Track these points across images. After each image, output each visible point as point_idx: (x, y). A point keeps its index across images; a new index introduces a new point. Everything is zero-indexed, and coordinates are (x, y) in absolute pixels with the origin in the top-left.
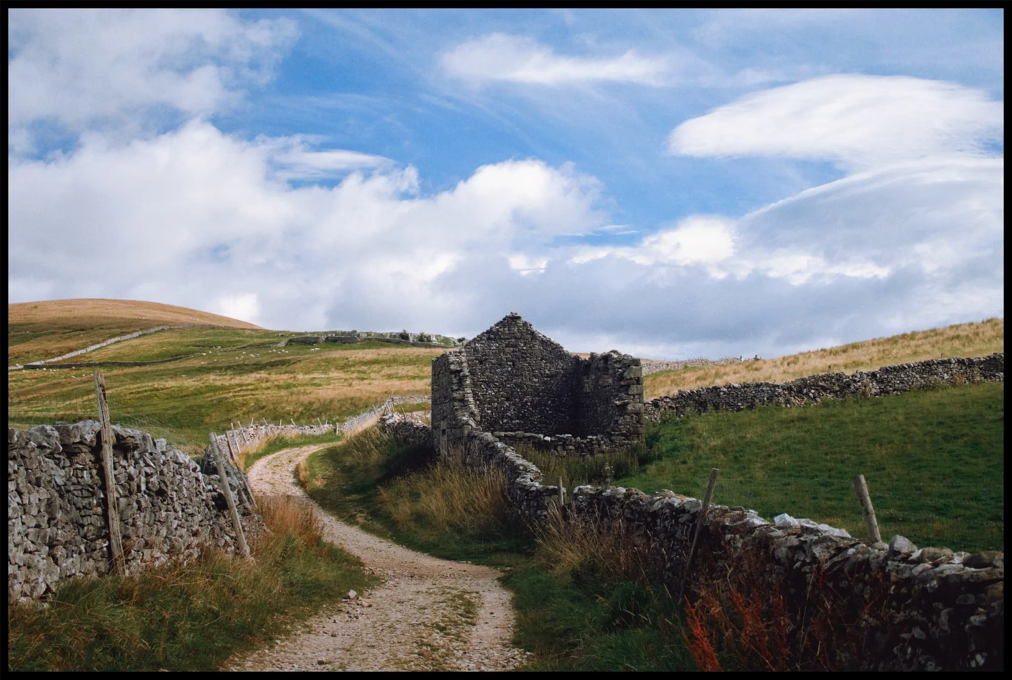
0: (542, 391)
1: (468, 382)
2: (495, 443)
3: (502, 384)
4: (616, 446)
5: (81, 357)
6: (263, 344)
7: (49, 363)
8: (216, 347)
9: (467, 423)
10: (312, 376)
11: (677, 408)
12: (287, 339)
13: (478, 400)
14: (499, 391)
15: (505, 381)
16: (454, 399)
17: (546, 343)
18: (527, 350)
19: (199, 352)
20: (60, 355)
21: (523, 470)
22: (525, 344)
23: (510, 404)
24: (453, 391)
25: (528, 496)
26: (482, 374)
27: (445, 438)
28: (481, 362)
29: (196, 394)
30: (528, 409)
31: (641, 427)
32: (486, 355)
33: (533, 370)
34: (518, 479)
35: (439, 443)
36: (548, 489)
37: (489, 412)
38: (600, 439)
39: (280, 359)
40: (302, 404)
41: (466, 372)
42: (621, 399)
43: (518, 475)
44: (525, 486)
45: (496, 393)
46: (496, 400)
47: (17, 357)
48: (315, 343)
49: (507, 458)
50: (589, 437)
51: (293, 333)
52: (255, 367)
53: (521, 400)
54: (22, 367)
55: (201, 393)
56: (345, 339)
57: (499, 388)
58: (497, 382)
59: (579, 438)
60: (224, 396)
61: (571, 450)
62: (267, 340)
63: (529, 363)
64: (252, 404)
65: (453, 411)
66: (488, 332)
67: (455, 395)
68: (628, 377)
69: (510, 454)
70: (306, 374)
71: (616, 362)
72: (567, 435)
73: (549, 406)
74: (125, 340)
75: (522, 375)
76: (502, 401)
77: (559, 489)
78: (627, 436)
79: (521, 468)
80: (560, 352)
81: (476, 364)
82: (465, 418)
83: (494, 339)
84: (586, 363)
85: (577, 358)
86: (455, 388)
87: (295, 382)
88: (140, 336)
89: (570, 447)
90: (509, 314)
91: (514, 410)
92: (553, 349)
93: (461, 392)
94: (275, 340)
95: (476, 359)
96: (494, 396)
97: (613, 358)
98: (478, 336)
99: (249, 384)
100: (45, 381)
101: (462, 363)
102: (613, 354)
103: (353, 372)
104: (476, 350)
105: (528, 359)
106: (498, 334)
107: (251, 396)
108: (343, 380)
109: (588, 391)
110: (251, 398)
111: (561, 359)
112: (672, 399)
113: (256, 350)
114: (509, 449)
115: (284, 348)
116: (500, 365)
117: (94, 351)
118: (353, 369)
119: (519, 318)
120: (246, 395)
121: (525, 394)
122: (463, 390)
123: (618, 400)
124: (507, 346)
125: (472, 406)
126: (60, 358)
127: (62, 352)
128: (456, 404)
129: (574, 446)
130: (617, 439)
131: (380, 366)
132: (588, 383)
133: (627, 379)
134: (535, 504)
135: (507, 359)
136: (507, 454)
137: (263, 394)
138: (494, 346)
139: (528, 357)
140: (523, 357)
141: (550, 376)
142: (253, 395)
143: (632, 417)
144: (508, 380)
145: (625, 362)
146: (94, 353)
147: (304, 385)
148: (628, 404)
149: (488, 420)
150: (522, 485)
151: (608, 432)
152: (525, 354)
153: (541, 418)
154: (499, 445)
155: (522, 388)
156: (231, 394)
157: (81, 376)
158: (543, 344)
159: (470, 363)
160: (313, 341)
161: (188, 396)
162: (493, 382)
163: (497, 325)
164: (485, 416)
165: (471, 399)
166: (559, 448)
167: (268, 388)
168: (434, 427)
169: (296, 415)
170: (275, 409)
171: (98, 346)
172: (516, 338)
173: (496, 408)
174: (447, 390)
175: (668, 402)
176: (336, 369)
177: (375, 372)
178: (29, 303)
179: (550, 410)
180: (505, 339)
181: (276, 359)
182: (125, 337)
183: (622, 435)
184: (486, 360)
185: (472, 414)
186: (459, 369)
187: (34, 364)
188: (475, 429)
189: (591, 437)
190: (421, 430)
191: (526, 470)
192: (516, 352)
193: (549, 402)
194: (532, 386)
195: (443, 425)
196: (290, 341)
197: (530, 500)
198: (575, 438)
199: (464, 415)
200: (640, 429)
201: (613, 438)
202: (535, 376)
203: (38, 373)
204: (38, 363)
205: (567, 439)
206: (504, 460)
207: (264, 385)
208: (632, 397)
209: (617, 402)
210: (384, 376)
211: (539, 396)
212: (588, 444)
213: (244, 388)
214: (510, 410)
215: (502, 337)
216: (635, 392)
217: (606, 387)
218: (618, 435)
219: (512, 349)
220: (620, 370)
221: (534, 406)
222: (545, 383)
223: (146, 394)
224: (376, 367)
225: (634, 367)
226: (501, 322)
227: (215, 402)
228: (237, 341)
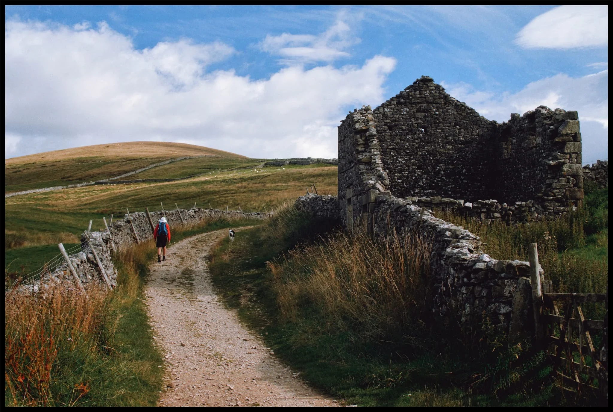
0: (457, 159)
1: (375, 142)
2: (408, 206)
3: (414, 152)
4: (550, 214)
5: (132, 177)
6: (248, 167)
7: (111, 180)
8: (218, 169)
9: (374, 187)
10: (277, 185)
11: (597, 179)
12: (264, 163)
13: (388, 168)
14: (410, 159)
15: (417, 148)
16: (360, 162)
17: (460, 107)
18: (440, 115)
19: (207, 172)
20: (119, 176)
21: (451, 237)
22: (438, 109)
23: (422, 172)
24: (358, 152)
25: (469, 279)
26: (392, 140)
27: (351, 208)
28: (390, 128)
29: (195, 197)
30: (441, 178)
31: (579, 191)
32: (395, 121)
33: (446, 136)
34: (449, 250)
35: (345, 214)
36: (510, 266)
37: (400, 181)
38: (530, 205)
39: (257, 175)
40: (265, 201)
41: (373, 131)
42: (555, 158)
43: (447, 243)
44: (465, 260)
45: (406, 161)
46: (407, 168)
47: (92, 177)
48: (282, 165)
49: (426, 221)
50: (517, 203)
51: (269, 160)
52: (240, 180)
53: (434, 168)
54: (94, 183)
55: (199, 196)
56: (302, 162)
57: (410, 155)
58: (408, 149)
59: (505, 204)
60: (213, 197)
61: (497, 217)
62: (251, 164)
63: (442, 129)
64: (231, 202)
65: (359, 175)
66: (397, 97)
67: (360, 157)
68: (564, 132)
69: (428, 217)
70: (273, 183)
71: (545, 119)
72: (491, 200)
73: (464, 175)
74: (160, 166)
75: (434, 141)
76: (413, 169)
77: (533, 266)
78: (563, 202)
79: (448, 233)
80: (476, 117)
81: (385, 131)
82: (371, 182)
83: (405, 104)
84: (505, 127)
85: (494, 123)
86: (360, 149)
87: (264, 188)
88: (170, 163)
89: (497, 215)
90: (419, 78)
91: (426, 179)
92: (467, 114)
93: (367, 154)
94: (256, 164)
95: (385, 125)
96: (404, 164)
97: (542, 114)
98: (387, 101)
99: (232, 190)
100: (107, 191)
101: (368, 121)
102: (542, 110)
103: (305, 182)
104: (385, 115)
105: (441, 125)
106: (408, 98)
107: (231, 197)
108: (297, 187)
109: (507, 157)
110: (230, 199)
111: (476, 125)
112: (591, 170)
113: (243, 170)
114: (426, 213)
115: (262, 169)
116: (411, 131)
117: (140, 172)
118: (305, 180)
119: (431, 80)
120: (228, 197)
121: (438, 162)
122: (370, 152)
123: (552, 160)
124: (419, 111)
125: (381, 169)
126: (118, 177)
127: (120, 174)
128: (362, 167)
129: (501, 213)
130: (552, 206)
131: (323, 178)
132: (507, 149)
133: (563, 135)
134: (484, 293)
135: (419, 126)
136: (425, 217)
137: (239, 196)
138: (405, 111)
139: (441, 122)
140: (435, 123)
141: (466, 143)
142: (233, 196)
143: (569, 179)
144: (419, 147)
145: (557, 117)
146: (140, 174)
147: (269, 190)
148: (563, 163)
149: (398, 189)
150: (458, 258)
151: (539, 198)
152: (438, 119)
153: (455, 187)
154: (413, 208)
155: (434, 156)
156: (218, 196)
157: (130, 188)
158: (456, 108)
159: (379, 129)
160: (281, 164)
161: (189, 198)
162: (404, 150)
163: (408, 88)
164: (395, 186)
165: (379, 161)
166: (483, 216)
167: (244, 192)
168: (340, 197)
169: (260, 209)
170: (245, 205)
171: (143, 169)
172: (428, 102)
173: (407, 177)
174: (352, 153)
175: (588, 173)
176: (294, 180)
177: (320, 182)
178: (104, 145)
179: (464, 179)
180: (416, 104)
181: (255, 175)
182: (161, 164)
183: (557, 200)
184: (396, 126)
185: (380, 178)
186: (364, 128)
187: (102, 181)
188: (384, 194)
189: (519, 203)
190: (329, 202)
191: (456, 236)
192: (427, 117)
193: (464, 171)
194: (445, 153)
195: (349, 193)
196: (266, 164)
197: (474, 285)
198: (501, 204)
199: (371, 179)
200: (579, 194)
201: (547, 204)
202: (449, 143)
203: (103, 187)
204: (104, 181)
205: (492, 205)
206: (422, 225)
207: (241, 190)
208: (568, 156)
209: (551, 162)
210: (325, 184)
211: (453, 164)
212: (516, 211)
213: (228, 192)
214: (422, 179)
215: (413, 101)
216: (572, 150)
217: (532, 148)
218: (552, 200)
219: (423, 114)
220: (552, 127)
221: (448, 175)
222: (460, 150)
223: (162, 197)
224: (320, 179)
225: (571, 121)
226: (411, 86)
227: (206, 201)
228: (232, 165)
